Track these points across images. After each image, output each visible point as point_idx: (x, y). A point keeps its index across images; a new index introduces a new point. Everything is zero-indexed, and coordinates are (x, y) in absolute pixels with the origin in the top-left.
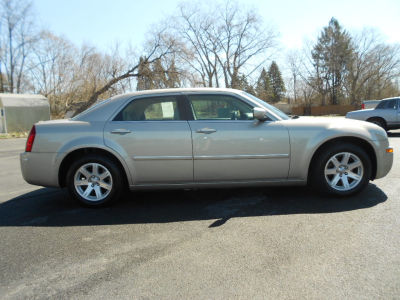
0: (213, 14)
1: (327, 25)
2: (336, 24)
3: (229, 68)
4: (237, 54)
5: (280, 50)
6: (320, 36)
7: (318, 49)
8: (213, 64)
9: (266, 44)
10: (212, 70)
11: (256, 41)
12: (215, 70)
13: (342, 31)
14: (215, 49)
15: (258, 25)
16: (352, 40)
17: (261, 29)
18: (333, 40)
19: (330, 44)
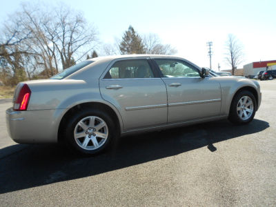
0: (50, 14)
1: (127, 30)
2: (133, 30)
3: (65, 53)
4: (70, 44)
5: (100, 43)
6: (124, 37)
7: (123, 44)
8: (52, 50)
9: (90, 38)
10: (51, 54)
11: (84, 36)
12: (54, 54)
13: (136, 34)
14: (52, 39)
15: (84, 25)
16: (142, 41)
17: (86, 28)
18: (131, 39)
19: (130, 42)
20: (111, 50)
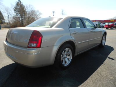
1: (18, 1)
2: (20, 1)
5: (3, 6)
6: (16, 4)
7: (16, 8)
13: (22, 4)
16: (25, 8)
18: (20, 6)
19: (19, 7)
20: (9, 10)
